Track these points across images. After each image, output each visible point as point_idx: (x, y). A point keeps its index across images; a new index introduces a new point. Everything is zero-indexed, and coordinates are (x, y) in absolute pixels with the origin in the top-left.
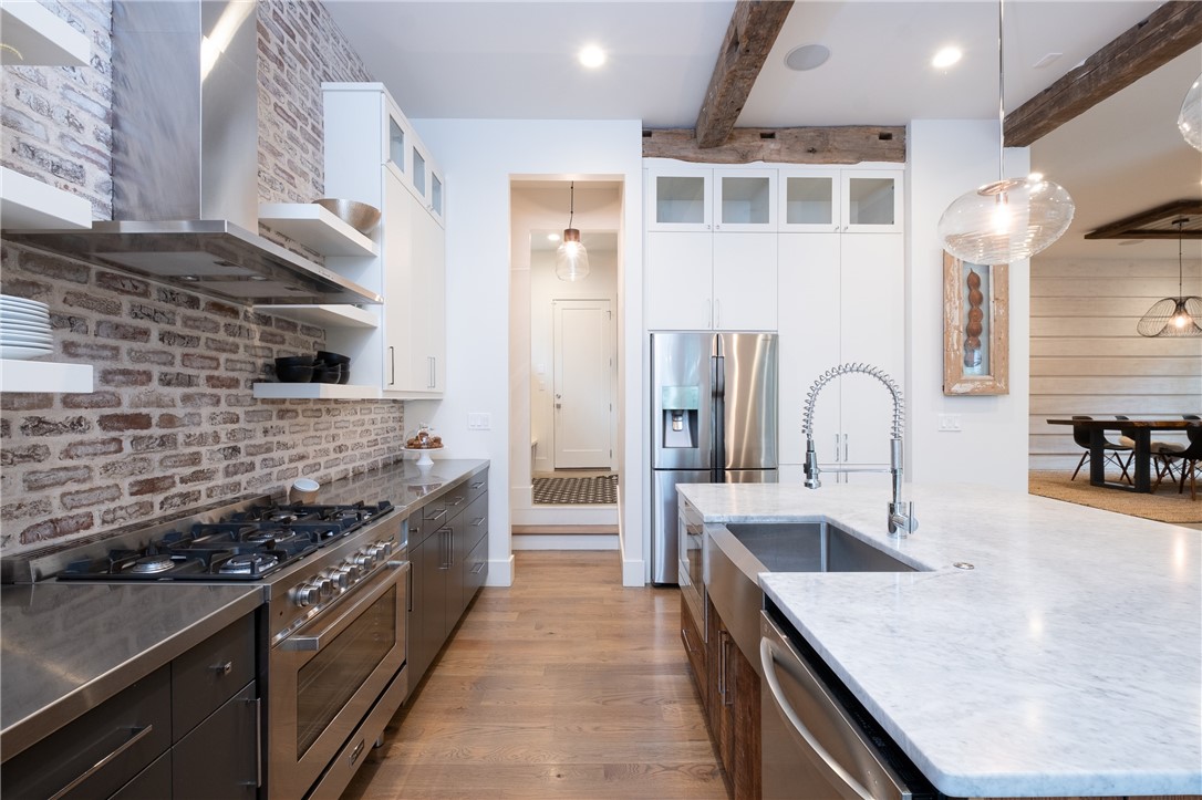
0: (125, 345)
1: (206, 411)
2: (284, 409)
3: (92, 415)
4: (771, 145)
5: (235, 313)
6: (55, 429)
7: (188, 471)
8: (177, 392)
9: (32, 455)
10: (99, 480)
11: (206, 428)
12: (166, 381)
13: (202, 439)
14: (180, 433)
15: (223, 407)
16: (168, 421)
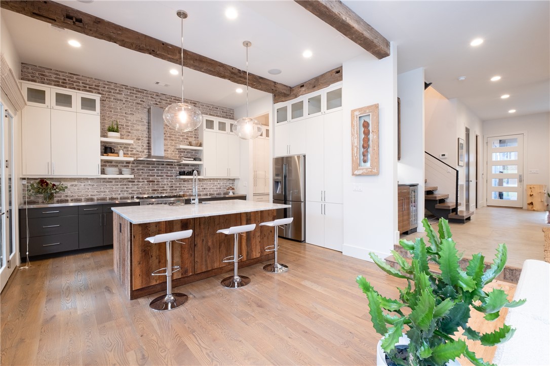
0: (151, 172)
1: (165, 180)
2: (184, 180)
3: (146, 181)
4: (303, 89)
5: (172, 165)
6: (140, 182)
7: (162, 189)
8: (160, 178)
9: (138, 185)
10: (146, 189)
11: (165, 183)
12: (157, 176)
13: (165, 185)
14: (160, 183)
15: (169, 180)
16: (158, 182)
